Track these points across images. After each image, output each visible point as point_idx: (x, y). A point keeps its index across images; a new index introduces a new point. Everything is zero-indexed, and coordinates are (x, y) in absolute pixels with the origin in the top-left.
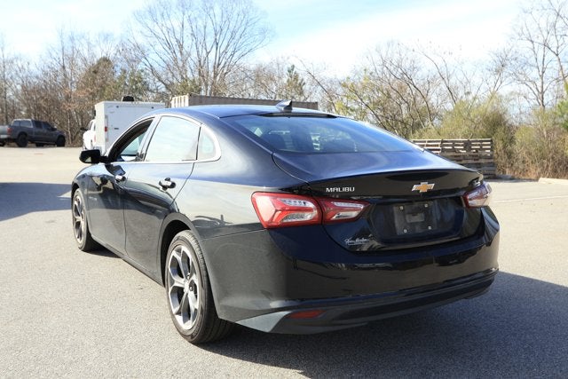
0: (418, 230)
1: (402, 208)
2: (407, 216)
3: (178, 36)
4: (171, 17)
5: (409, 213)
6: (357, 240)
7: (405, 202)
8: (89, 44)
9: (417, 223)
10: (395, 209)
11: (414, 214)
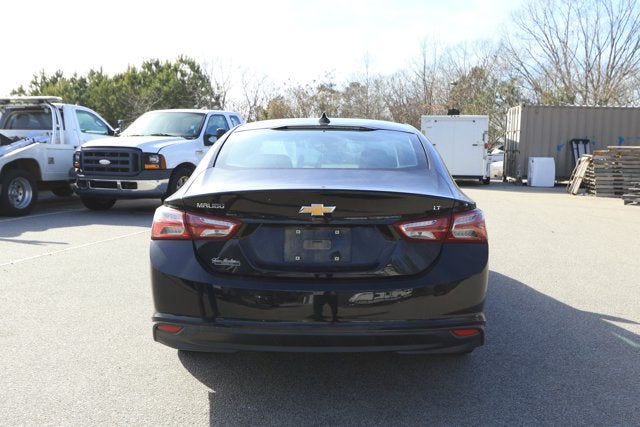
0: (318, 259)
1: (298, 232)
2: (306, 242)
3: (562, 37)
4: (555, 13)
5: (308, 239)
6: (225, 260)
7: (303, 225)
8: (465, 53)
9: (318, 251)
10: (288, 232)
11: (315, 239)
